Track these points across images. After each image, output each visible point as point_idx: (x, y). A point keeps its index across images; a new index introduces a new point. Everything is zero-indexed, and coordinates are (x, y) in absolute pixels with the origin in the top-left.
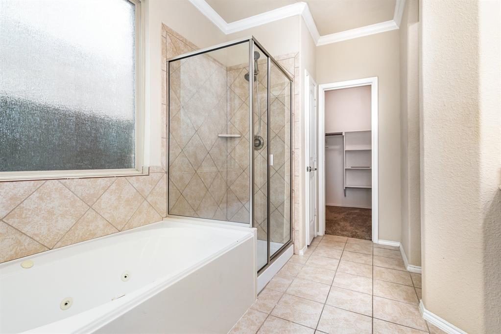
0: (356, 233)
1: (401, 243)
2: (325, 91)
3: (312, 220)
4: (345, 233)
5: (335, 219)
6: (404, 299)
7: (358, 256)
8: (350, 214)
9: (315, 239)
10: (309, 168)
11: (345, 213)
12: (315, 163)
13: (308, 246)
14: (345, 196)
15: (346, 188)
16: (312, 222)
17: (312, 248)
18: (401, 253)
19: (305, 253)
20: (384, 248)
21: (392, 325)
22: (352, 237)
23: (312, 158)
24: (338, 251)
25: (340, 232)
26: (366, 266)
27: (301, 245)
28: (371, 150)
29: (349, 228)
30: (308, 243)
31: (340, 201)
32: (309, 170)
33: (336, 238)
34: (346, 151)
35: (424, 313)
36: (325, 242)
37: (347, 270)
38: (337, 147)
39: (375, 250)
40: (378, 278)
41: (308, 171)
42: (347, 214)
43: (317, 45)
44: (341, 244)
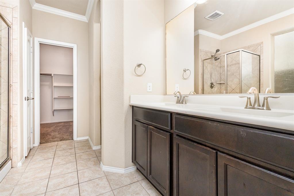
0: (63, 137)
1: (89, 136)
2: (40, 43)
3: (29, 137)
4: (55, 140)
5: (47, 132)
6: (93, 165)
7: (66, 152)
8: (58, 126)
9: (32, 150)
10: (27, 98)
11: (54, 127)
12: (32, 94)
13: (25, 157)
14: (53, 115)
15: (54, 110)
16: (29, 138)
17: (30, 158)
18: (89, 142)
19: (23, 164)
20: (80, 142)
21: (89, 182)
22: (61, 141)
23: (29, 90)
24: (52, 153)
25: (51, 140)
26: (72, 156)
27: (19, 158)
28: (73, 87)
29: (58, 136)
30: (26, 154)
31: (50, 119)
32: (27, 99)
33: (49, 144)
34: (54, 86)
35: (103, 168)
36: (41, 150)
37: (60, 163)
38: (48, 83)
39: (75, 144)
40: (79, 160)
41: (25, 100)
42: (56, 127)
43: (33, 8)
44: (53, 147)
